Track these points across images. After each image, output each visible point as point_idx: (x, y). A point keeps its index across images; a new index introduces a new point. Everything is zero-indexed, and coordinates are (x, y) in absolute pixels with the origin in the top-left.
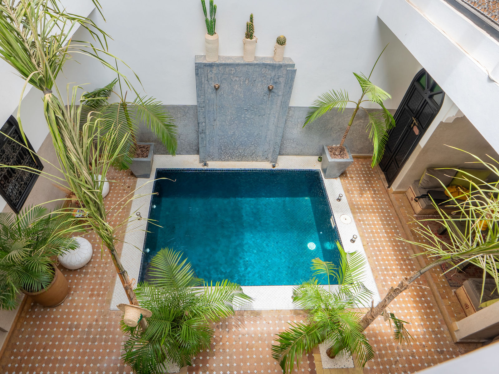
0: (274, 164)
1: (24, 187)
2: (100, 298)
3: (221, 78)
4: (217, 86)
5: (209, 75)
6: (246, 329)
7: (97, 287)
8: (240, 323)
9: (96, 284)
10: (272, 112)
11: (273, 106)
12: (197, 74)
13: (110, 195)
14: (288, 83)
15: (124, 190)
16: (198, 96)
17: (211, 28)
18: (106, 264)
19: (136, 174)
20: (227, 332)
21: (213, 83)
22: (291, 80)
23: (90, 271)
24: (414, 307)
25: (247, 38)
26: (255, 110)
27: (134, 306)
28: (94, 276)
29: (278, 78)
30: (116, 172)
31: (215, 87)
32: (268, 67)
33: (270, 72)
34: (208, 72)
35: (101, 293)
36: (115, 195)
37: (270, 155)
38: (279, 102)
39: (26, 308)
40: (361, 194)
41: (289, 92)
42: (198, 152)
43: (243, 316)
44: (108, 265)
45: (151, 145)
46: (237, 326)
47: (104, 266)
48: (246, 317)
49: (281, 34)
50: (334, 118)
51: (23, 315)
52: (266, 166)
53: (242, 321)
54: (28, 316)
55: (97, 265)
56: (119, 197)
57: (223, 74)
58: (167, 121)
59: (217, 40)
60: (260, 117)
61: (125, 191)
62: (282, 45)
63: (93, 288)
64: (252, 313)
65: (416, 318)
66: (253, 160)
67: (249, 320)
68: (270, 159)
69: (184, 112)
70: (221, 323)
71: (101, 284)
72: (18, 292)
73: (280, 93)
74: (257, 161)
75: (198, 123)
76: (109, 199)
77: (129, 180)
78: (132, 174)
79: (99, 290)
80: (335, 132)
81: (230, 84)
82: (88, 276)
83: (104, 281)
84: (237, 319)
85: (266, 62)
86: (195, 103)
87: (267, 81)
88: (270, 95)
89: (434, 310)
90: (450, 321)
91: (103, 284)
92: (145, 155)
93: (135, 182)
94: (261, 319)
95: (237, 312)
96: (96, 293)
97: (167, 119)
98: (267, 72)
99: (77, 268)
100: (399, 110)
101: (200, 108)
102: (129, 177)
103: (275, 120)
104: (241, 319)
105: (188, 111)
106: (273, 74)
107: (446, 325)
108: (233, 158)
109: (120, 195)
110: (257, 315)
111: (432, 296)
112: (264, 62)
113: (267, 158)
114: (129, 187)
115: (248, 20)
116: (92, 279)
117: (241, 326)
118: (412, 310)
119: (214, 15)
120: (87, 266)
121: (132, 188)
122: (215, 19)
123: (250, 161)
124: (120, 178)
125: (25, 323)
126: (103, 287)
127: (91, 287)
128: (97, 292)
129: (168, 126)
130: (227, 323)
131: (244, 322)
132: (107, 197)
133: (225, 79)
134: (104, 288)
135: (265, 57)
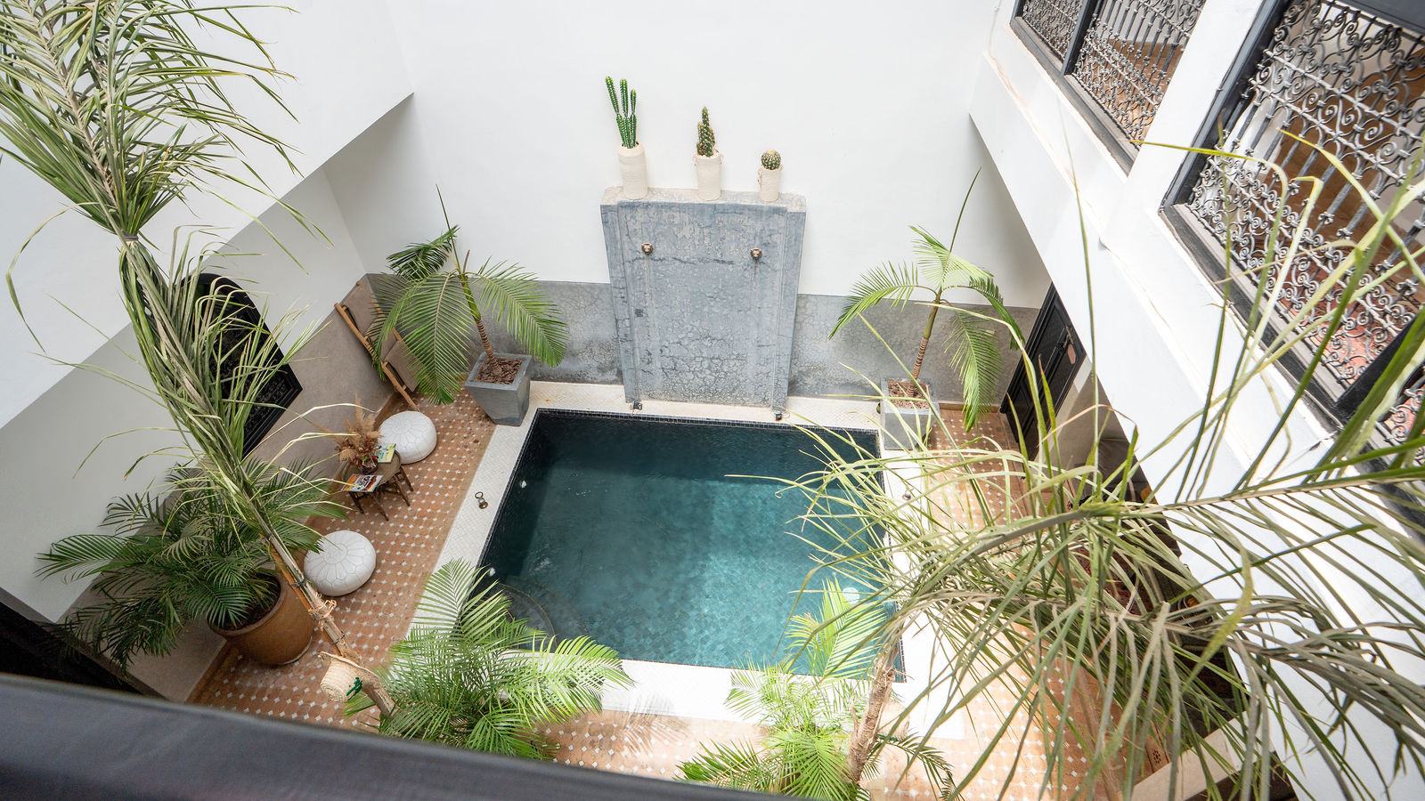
0: (778, 412)
1: (253, 425)
2: (371, 659)
3: (654, 231)
4: (647, 248)
5: (630, 224)
6: (651, 755)
7: (371, 635)
8: (640, 740)
9: (369, 629)
10: (765, 305)
11: (765, 291)
12: (605, 222)
13: (437, 455)
14: (791, 246)
15: (466, 447)
16: (611, 266)
17: (629, 133)
18: (398, 591)
19: (493, 417)
20: (609, 758)
21: (640, 241)
22: (795, 240)
23: (364, 602)
24: (1038, 748)
25: (701, 154)
26: (730, 298)
27: (344, 660)
28: (370, 613)
29: (770, 236)
30: (458, 410)
31: (643, 249)
32: (746, 211)
33: (751, 222)
34: (628, 218)
35: (376, 648)
36: (445, 456)
37: (770, 395)
38: (777, 284)
39: (226, 663)
40: (960, 489)
41: (794, 263)
42: (620, 379)
43: (649, 725)
44: (401, 594)
45: (524, 359)
46: (634, 747)
47: (393, 595)
48: (655, 729)
49: (770, 148)
50: (903, 322)
51: (217, 678)
52: (764, 416)
53: (646, 737)
54: (226, 681)
55: (379, 592)
56: (453, 460)
57: (658, 224)
58: (545, 313)
59: (643, 155)
60: (742, 313)
61: (468, 450)
62: (771, 169)
63: (362, 637)
64: (669, 722)
65: (1037, 774)
66: (736, 403)
67: (660, 737)
68: (772, 401)
69: (592, 297)
70: (600, 737)
71: (380, 630)
72: (178, 621)
73: (778, 266)
74: (744, 404)
75: (617, 321)
76: (433, 462)
77: (478, 429)
78: (487, 417)
79: (372, 643)
80: (910, 352)
81: (674, 244)
82: (359, 612)
83: (387, 626)
84: (636, 731)
85: (742, 203)
86: (608, 281)
87: (749, 240)
88: (758, 269)
89: (1083, 760)
90: (1115, 788)
91: (383, 630)
92: (509, 379)
93: (490, 433)
94: (687, 736)
95: (639, 716)
96: (365, 647)
97: (542, 309)
98: (745, 222)
99: (339, 594)
100: (1044, 311)
101: (617, 290)
102: (480, 422)
103: (774, 321)
104: (645, 731)
105: (600, 296)
106: (759, 227)
107: (1108, 796)
108: (693, 396)
109: (455, 456)
110: (681, 726)
111: (1086, 726)
112: (738, 202)
113: (764, 400)
114: (476, 441)
115: (701, 120)
116: (365, 618)
117: (640, 746)
118: (1032, 753)
119: (633, 110)
120: (361, 593)
121: (482, 444)
122: (634, 117)
123: (729, 404)
124: (463, 421)
125: (218, 694)
126: (382, 637)
127: (360, 635)
128: (368, 645)
129: (546, 323)
130: (613, 738)
131: (650, 739)
132: (432, 457)
133: (661, 234)
134: (384, 640)
135: (742, 193)
